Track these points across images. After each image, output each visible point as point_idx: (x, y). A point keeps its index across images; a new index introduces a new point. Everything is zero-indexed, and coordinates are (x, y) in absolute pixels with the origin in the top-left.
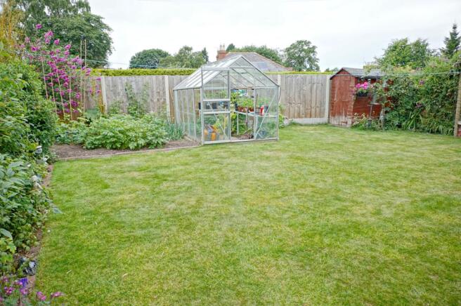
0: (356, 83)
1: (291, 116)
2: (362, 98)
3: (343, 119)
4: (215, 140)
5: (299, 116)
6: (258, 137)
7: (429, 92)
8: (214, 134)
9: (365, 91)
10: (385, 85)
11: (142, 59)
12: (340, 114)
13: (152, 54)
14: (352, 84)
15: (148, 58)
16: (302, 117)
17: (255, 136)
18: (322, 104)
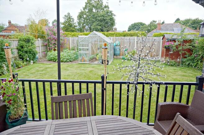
4: (83, 62)
9: (167, 46)
11: (133, 27)
12: (163, 57)
13: (137, 24)
15: (136, 26)
17: (100, 62)
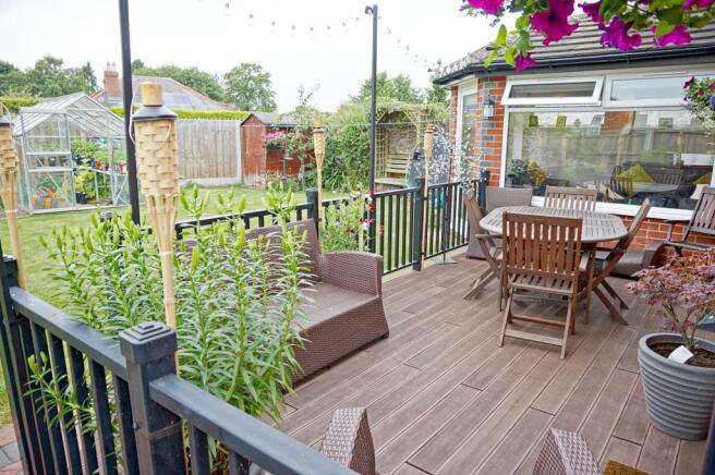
0: (268, 132)
1: (188, 175)
2: (274, 151)
3: (256, 178)
4: (51, 207)
5: (200, 175)
6: (119, 202)
7: (349, 145)
8: (48, 199)
9: (275, 143)
10: (298, 135)
12: (253, 172)
14: (263, 133)
16: (205, 177)
17: (115, 202)
18: (232, 158)
